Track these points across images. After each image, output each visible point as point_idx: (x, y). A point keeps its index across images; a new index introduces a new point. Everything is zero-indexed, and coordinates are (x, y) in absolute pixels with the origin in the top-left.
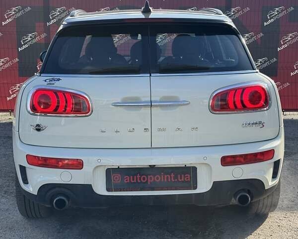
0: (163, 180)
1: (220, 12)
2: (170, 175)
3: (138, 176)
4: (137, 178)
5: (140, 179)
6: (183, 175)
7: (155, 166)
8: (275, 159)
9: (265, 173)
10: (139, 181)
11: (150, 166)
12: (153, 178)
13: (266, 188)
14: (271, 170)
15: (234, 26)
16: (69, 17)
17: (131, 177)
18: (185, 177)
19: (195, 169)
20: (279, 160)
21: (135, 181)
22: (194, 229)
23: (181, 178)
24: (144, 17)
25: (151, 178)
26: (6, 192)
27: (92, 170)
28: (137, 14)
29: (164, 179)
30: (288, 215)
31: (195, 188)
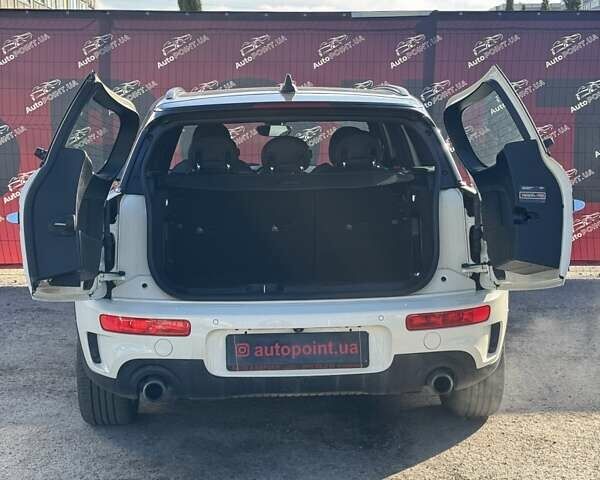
0: (315, 352)
1: (405, 91)
2: (327, 344)
3: (277, 346)
4: (274, 350)
5: (280, 352)
6: (346, 346)
7: (302, 329)
8: (493, 320)
9: (476, 341)
10: (278, 354)
11: (295, 330)
12: (300, 350)
13: (478, 367)
14: (487, 339)
15: (427, 115)
16: (165, 100)
17: (266, 348)
18: (349, 348)
19: (365, 335)
20: (499, 323)
21: (272, 354)
22: (366, 440)
23: (344, 350)
24: (284, 100)
25: (296, 350)
26: (50, 391)
27: (205, 336)
28: (272, 95)
29: (317, 351)
30: (520, 419)
31: (366, 365)
